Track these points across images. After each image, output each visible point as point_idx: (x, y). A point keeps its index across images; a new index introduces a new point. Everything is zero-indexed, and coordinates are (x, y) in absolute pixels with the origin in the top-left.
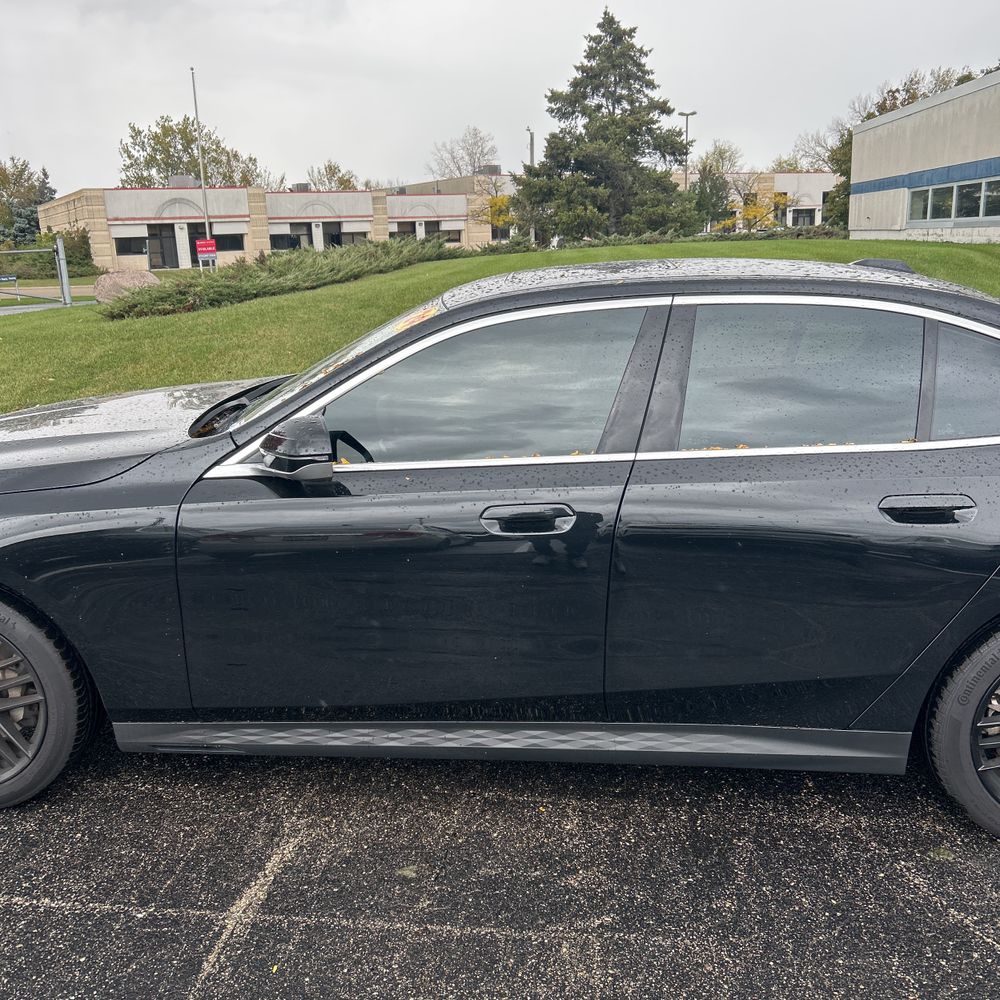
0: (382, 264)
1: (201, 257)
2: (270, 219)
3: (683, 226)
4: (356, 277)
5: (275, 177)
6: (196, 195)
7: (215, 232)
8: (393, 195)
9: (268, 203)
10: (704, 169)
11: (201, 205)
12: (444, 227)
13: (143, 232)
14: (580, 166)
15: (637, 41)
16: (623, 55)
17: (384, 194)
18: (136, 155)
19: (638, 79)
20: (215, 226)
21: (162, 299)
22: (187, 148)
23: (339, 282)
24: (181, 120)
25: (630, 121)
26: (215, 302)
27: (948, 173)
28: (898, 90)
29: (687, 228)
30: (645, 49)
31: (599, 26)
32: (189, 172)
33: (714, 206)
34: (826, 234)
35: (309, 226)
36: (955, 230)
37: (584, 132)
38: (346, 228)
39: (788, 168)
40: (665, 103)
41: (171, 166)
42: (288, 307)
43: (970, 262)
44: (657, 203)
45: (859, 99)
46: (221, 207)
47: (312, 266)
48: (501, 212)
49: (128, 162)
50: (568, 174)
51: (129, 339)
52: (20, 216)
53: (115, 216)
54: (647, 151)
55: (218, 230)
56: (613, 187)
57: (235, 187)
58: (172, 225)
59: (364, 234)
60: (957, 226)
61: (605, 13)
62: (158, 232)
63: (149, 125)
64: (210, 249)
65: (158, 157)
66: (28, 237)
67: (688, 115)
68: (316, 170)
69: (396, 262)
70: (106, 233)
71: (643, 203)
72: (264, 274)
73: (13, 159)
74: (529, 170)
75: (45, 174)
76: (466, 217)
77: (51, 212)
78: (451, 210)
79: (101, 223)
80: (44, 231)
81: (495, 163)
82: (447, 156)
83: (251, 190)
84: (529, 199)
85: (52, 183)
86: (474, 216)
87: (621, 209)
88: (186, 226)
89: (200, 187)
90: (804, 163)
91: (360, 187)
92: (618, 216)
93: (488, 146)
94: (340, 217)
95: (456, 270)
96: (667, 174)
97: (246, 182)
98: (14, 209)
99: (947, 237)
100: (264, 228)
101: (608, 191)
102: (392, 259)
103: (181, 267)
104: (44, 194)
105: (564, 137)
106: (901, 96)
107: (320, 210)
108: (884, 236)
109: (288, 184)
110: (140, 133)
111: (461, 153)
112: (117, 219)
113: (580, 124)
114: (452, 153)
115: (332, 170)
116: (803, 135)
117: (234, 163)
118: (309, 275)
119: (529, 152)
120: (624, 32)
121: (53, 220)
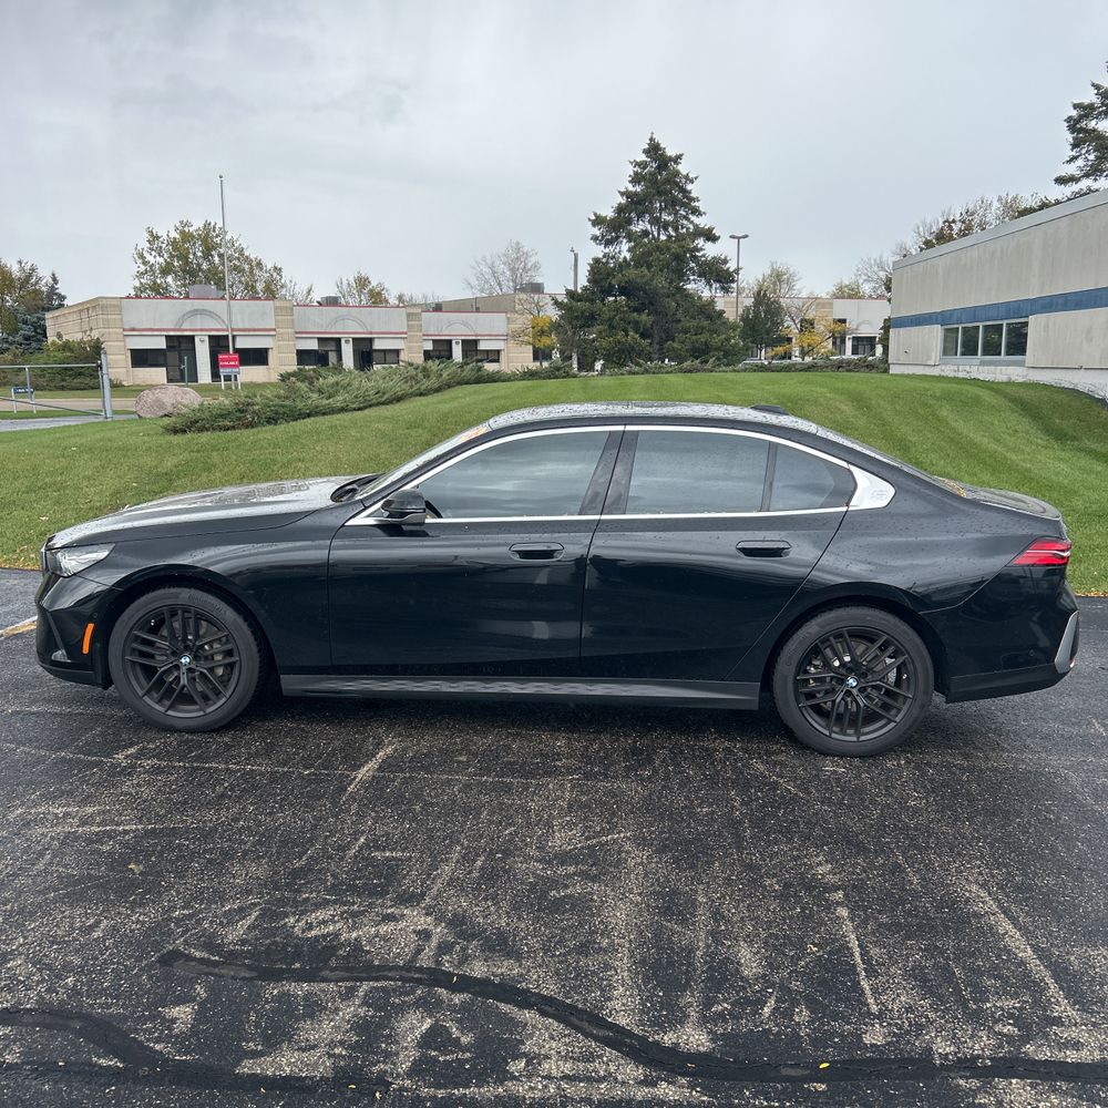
0: (423, 387)
1: (223, 372)
2: (297, 333)
3: (726, 354)
4: (399, 399)
5: (301, 289)
6: (219, 307)
7: (238, 346)
8: (428, 311)
9: (295, 317)
10: (759, 293)
11: (225, 318)
12: (483, 346)
13: (161, 344)
14: (623, 291)
15: (683, 168)
16: (667, 181)
17: (419, 310)
18: (152, 260)
19: (684, 205)
20: (238, 339)
21: (222, 416)
22: (207, 255)
23: (383, 404)
24: (201, 226)
25: (674, 247)
26: (272, 420)
27: (974, 313)
28: (954, 221)
29: (729, 357)
30: (691, 176)
31: (645, 151)
32: (208, 281)
33: (768, 332)
34: (867, 366)
35: (338, 341)
36: (981, 368)
37: (628, 256)
38: (378, 345)
39: (849, 293)
40: (710, 230)
41: (190, 273)
42: (340, 425)
43: (977, 400)
44: (699, 331)
45: (924, 223)
46: (244, 319)
47: (358, 389)
48: (542, 333)
49: (143, 268)
50: (611, 299)
51: (198, 451)
52: (25, 322)
53: (132, 326)
54: (692, 278)
55: (242, 343)
56: (657, 313)
57: (259, 299)
58: (193, 337)
59: (397, 352)
60: (983, 363)
61: (651, 139)
62: (176, 344)
63: (168, 230)
64: (233, 363)
65: (176, 264)
66: (34, 345)
67: (739, 238)
68: (345, 282)
69: (436, 385)
70: (122, 344)
71: (686, 331)
72: (315, 396)
73: (20, 262)
74: (571, 294)
75: (55, 280)
76: (507, 337)
77: (61, 320)
78: (490, 329)
79: (115, 333)
80: (51, 338)
81: (538, 280)
82: (486, 270)
83: (278, 303)
84: (570, 323)
85: (61, 289)
86: (514, 336)
87: (664, 336)
88: (207, 339)
89: (223, 298)
90: (866, 288)
91: (393, 301)
92: (661, 343)
93: (532, 260)
94: (371, 333)
95: (496, 394)
96: (712, 302)
97: (271, 293)
98: (19, 315)
99: (974, 375)
100: (291, 343)
101: (652, 318)
102: (433, 382)
103: (200, 382)
104: (51, 300)
105: (607, 262)
106: (956, 228)
107: (350, 325)
108: (920, 371)
109: (317, 296)
110: (158, 238)
111: (502, 268)
112: (133, 330)
113: (624, 250)
114: (492, 267)
115: (362, 282)
116: (865, 259)
117: (256, 271)
118: (356, 397)
119: (572, 273)
120: (670, 159)
121: (62, 329)
